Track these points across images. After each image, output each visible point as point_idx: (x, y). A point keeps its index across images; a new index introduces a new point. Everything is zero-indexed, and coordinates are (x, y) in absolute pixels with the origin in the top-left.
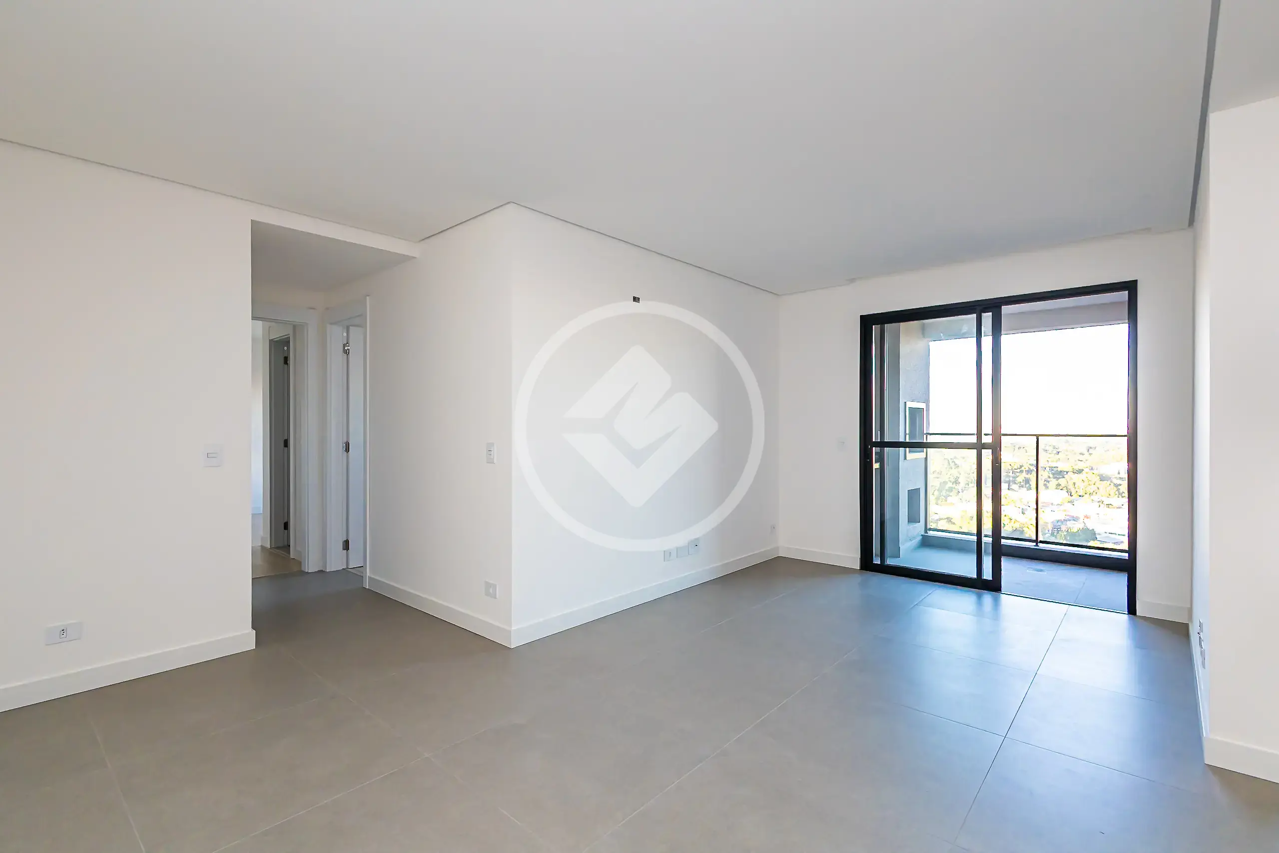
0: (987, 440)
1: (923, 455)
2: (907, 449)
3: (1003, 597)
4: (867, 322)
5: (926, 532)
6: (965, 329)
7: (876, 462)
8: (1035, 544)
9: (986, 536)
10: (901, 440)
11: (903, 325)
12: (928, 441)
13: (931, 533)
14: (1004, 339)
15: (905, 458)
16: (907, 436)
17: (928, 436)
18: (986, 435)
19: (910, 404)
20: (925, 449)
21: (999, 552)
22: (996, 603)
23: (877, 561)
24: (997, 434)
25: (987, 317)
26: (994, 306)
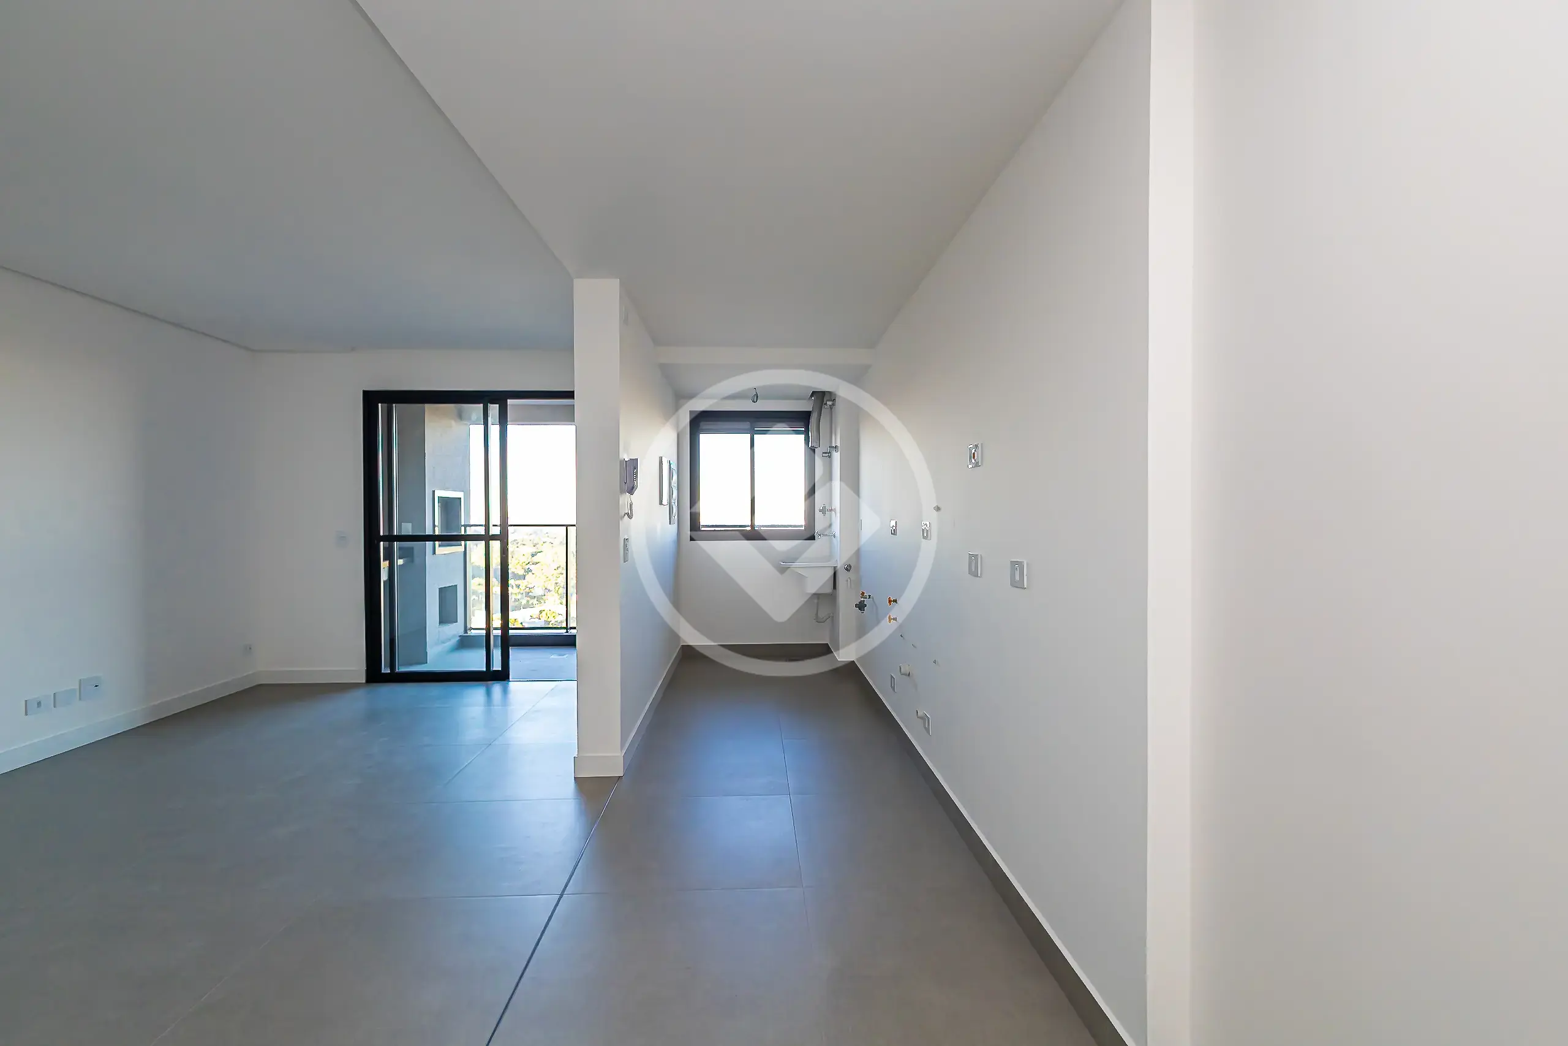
0: (495, 531)
1: (461, 549)
2: (437, 543)
3: (511, 684)
4: (371, 399)
5: (466, 632)
6: (474, 417)
7: (384, 560)
8: (565, 631)
9: (496, 629)
10: (429, 532)
11: (428, 407)
12: (468, 533)
13: (470, 633)
14: (510, 428)
15: (434, 553)
16: (437, 529)
17: (468, 528)
18: (494, 526)
19: (439, 493)
20: (463, 543)
21: (508, 642)
22: (505, 691)
23: (385, 670)
24: (504, 524)
25: (494, 409)
26: (500, 398)
